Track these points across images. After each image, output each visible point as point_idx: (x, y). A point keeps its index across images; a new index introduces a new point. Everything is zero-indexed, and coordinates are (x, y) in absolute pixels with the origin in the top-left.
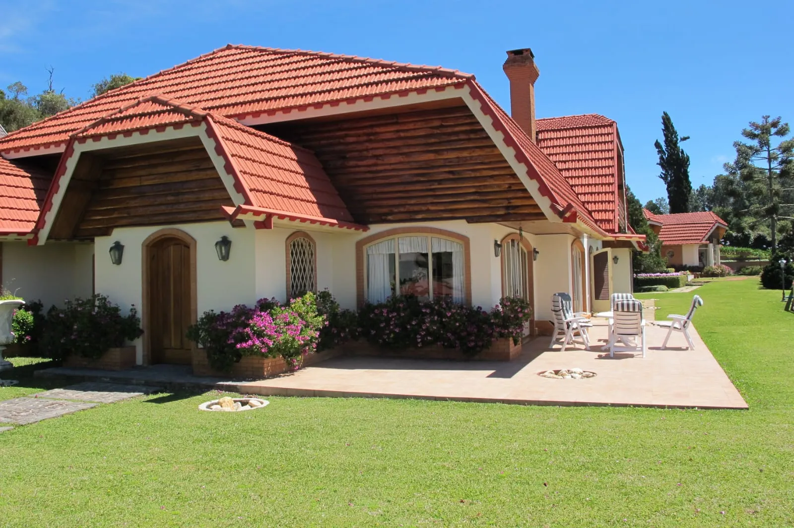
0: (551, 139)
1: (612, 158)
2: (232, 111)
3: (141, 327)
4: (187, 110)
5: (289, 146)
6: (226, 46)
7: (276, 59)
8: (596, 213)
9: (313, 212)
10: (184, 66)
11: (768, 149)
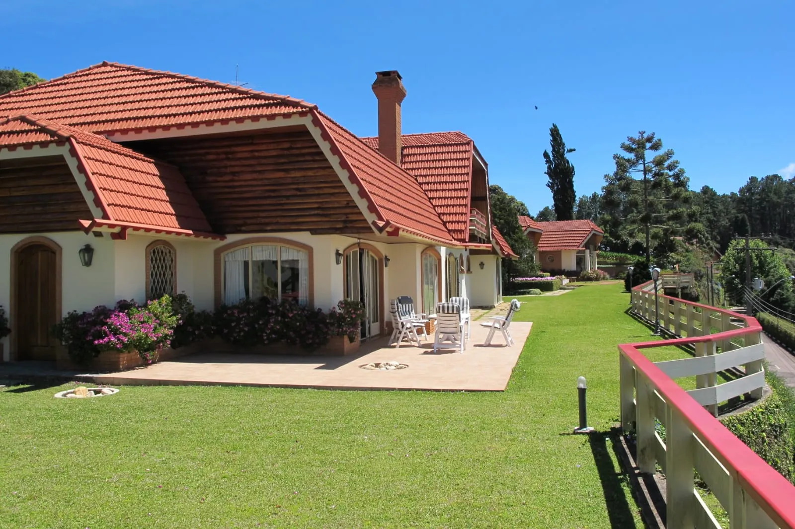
0: (414, 155)
1: (467, 174)
2: (102, 128)
3: (8, 326)
4: (52, 131)
5: (153, 162)
6: (101, 63)
7: (147, 79)
8: (450, 224)
9: (171, 223)
10: (61, 79)
11: (644, 162)
